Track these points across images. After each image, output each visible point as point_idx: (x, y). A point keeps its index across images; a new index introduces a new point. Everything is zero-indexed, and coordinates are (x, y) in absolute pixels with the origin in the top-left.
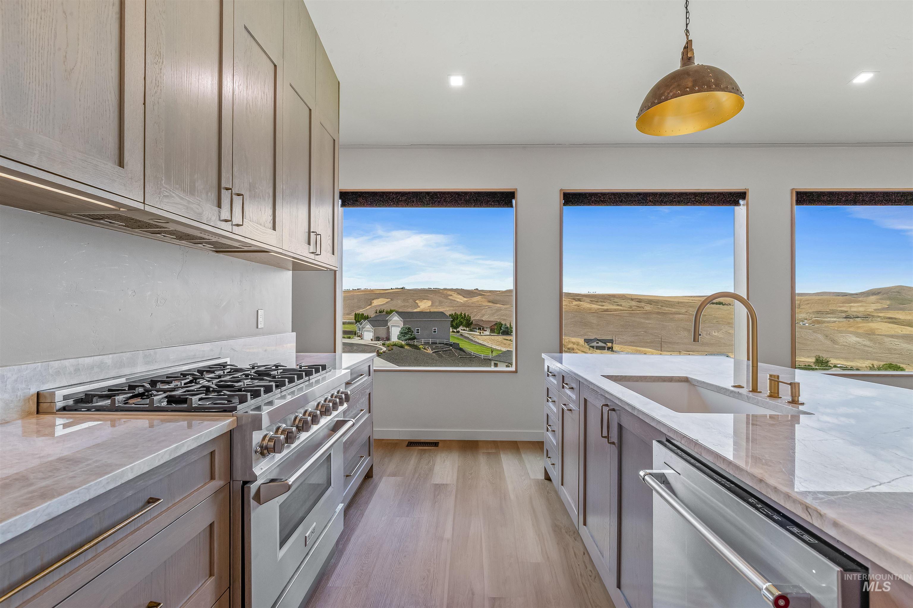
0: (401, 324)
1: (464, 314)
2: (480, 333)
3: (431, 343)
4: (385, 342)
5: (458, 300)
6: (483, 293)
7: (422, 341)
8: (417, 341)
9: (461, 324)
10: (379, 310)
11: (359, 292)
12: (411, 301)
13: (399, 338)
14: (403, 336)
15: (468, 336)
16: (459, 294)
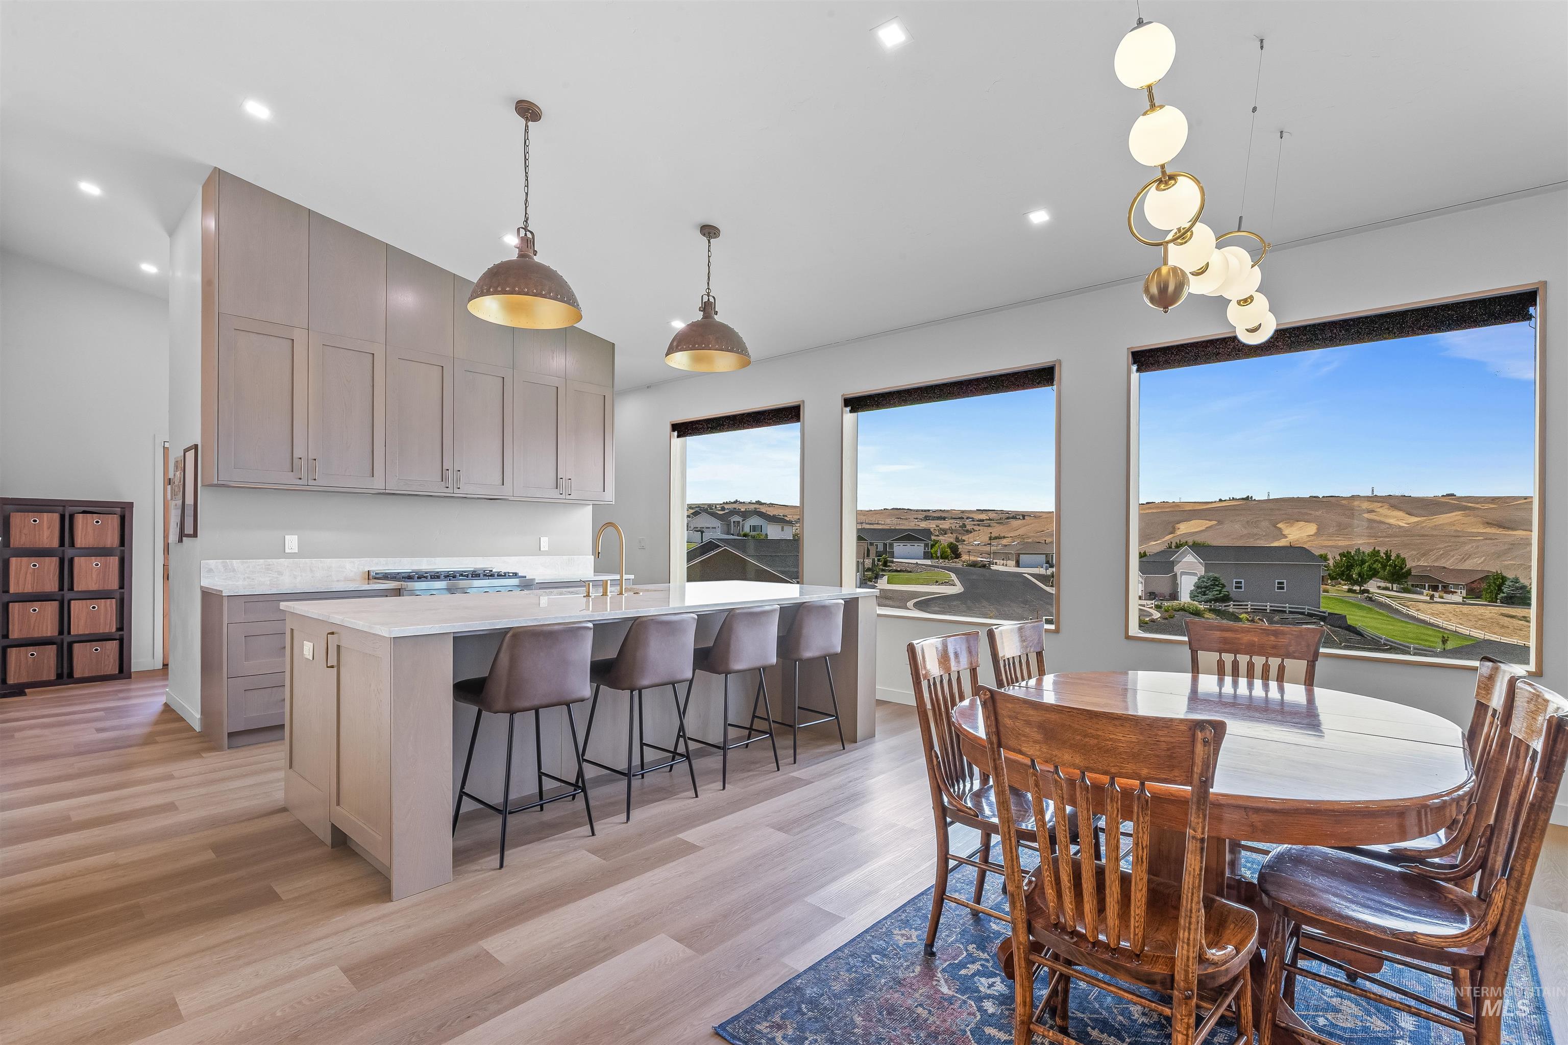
0: (1201, 571)
1: (1386, 553)
2: (1432, 597)
3: (1271, 610)
4: (1162, 603)
5: (1392, 521)
6: (1470, 505)
7: (1248, 605)
8: (1234, 605)
9: (1373, 574)
10: (1176, 543)
11: (1150, 508)
12: (1265, 524)
13: (1193, 597)
14: (1200, 593)
15: (1388, 601)
16: (1394, 507)
